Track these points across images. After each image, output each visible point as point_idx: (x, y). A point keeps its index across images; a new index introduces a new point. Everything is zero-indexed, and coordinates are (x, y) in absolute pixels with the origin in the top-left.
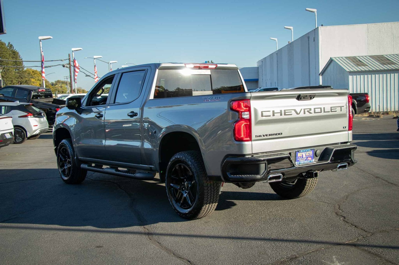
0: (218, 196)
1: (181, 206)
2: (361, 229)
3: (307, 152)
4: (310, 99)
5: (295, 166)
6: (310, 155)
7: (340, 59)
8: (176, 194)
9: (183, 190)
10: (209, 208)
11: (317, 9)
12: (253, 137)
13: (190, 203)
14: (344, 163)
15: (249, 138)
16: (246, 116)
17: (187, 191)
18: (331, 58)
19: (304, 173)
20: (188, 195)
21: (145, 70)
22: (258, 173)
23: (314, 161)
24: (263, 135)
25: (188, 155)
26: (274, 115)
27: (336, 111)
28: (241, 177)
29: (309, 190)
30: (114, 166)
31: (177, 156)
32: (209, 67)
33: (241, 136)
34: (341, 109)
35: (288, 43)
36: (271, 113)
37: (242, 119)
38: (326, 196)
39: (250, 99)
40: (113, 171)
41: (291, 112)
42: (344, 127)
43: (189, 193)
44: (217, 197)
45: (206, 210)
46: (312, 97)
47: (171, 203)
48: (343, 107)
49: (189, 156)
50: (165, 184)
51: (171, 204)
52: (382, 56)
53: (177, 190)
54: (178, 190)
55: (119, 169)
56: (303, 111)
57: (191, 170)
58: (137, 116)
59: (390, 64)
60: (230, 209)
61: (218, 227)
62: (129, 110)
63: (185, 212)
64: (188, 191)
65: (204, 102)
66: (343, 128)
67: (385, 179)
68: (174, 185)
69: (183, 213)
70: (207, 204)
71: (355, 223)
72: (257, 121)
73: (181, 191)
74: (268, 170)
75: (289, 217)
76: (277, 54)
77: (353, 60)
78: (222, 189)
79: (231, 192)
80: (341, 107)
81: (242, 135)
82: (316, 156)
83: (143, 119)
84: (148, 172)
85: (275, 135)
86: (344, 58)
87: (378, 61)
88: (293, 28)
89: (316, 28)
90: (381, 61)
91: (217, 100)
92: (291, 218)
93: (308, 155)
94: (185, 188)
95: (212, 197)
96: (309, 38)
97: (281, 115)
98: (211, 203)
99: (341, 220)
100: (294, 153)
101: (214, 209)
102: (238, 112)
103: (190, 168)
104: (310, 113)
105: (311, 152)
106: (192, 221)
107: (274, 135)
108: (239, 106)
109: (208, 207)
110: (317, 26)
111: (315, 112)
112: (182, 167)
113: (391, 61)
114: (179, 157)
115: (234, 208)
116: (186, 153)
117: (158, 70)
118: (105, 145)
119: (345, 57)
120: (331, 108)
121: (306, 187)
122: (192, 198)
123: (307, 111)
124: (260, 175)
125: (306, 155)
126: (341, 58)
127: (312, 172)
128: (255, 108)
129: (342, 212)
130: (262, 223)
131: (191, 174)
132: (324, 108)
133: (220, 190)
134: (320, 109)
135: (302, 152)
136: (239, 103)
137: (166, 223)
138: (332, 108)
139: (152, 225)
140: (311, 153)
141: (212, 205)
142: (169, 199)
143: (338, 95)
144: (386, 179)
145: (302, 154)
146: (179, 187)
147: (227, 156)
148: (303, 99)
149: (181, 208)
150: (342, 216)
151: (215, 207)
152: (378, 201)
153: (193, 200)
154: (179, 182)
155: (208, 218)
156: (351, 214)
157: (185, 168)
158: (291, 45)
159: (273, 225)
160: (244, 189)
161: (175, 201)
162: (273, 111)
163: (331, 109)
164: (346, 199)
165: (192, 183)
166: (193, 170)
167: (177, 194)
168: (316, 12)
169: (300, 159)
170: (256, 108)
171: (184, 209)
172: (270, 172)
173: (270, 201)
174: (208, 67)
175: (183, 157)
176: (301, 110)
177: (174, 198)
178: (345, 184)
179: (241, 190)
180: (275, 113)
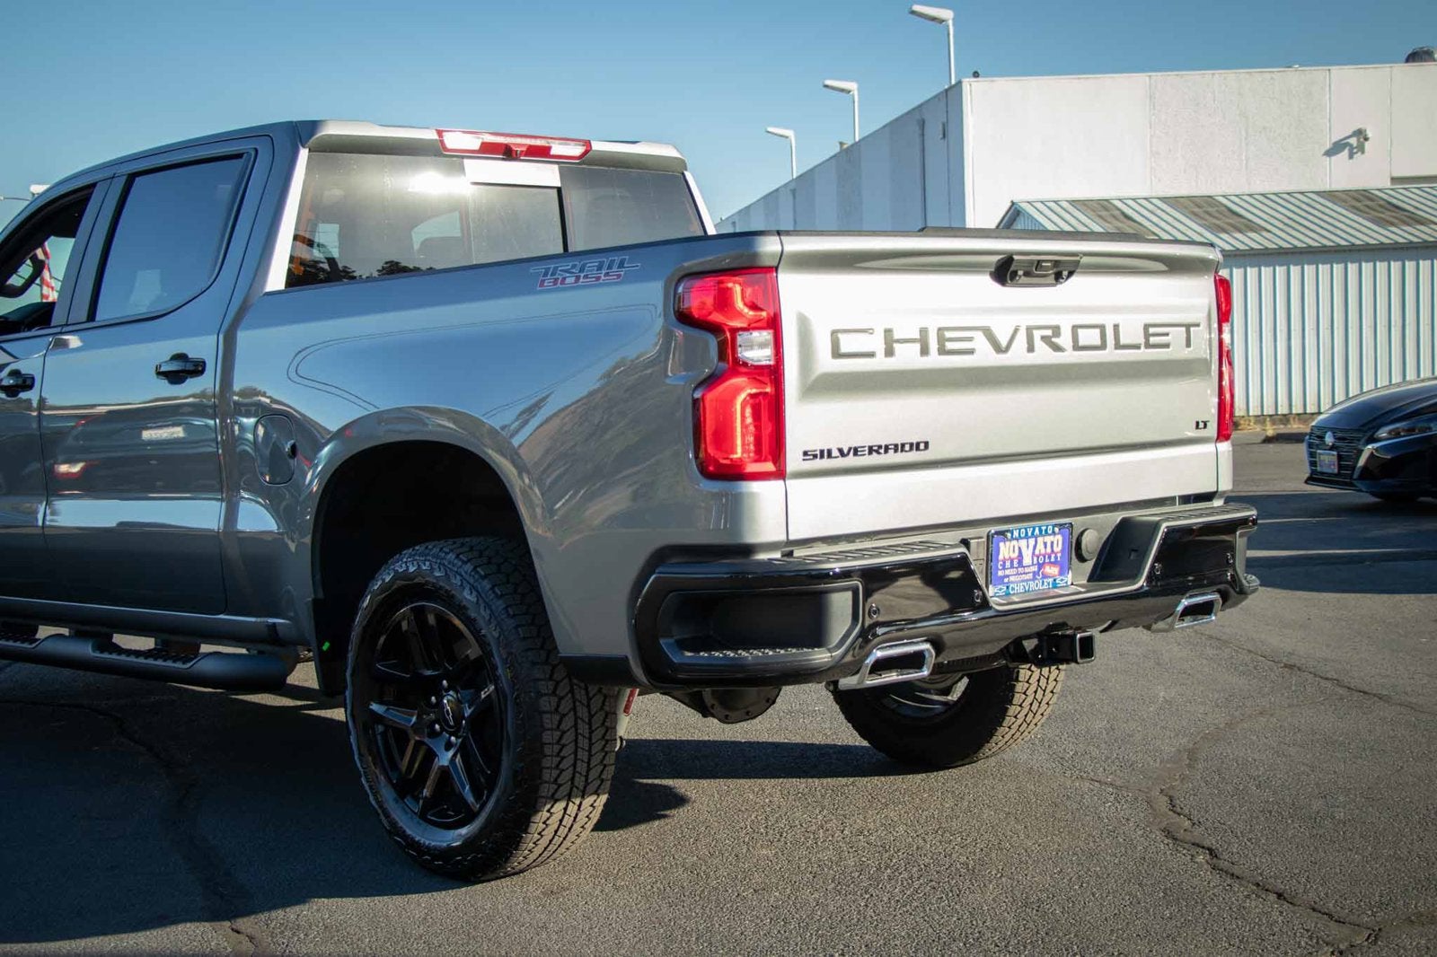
0: (611, 759)
1: (423, 816)
2: (1314, 910)
3: (1040, 540)
4: (1054, 282)
5: (992, 604)
6: (1053, 551)
7: (1049, 208)
8: (396, 756)
9: (433, 734)
10: (568, 821)
11: (954, 11)
12: (793, 461)
13: (470, 799)
14: (1203, 594)
15: (775, 463)
16: (756, 350)
17: (453, 738)
18: (1013, 203)
19: (1028, 637)
20: (459, 756)
21: (238, 156)
22: (817, 639)
23: (1072, 583)
24: (841, 451)
25: (457, 556)
26: (889, 352)
27: (1167, 346)
28: (733, 658)
29: (1025, 725)
30: (88, 628)
31: (408, 564)
32: (553, 152)
33: (733, 451)
34: (1188, 332)
35: (837, 149)
36: (876, 343)
37: (738, 367)
38: (1095, 752)
39: (776, 269)
40: (86, 650)
41: (970, 339)
42: (1198, 423)
43: (463, 750)
44: (605, 766)
45: (549, 833)
46: (1065, 273)
47: (371, 798)
48: (1197, 328)
49: (465, 563)
50: (343, 710)
51: (373, 802)
52: (1210, 200)
53: (401, 736)
54: (410, 732)
55: (121, 640)
56: (1022, 337)
57: (476, 633)
58: (206, 372)
59: (1240, 231)
60: (662, 822)
61: (614, 915)
62: (161, 351)
63: (445, 844)
64: (457, 737)
65: (541, 292)
66: (1194, 426)
67: (1329, 676)
68: (388, 709)
69: (435, 848)
70: (556, 801)
71: (1273, 880)
72: (813, 377)
73: (426, 740)
74: (868, 622)
75: (954, 856)
76: (794, 192)
77: (1100, 213)
78: (627, 728)
79: (654, 741)
80: (1188, 327)
81: (739, 450)
82: (1082, 559)
83: (236, 398)
84: (260, 652)
85: (896, 451)
86: (1065, 205)
87: (1194, 216)
88: (859, 90)
89: (951, 87)
90: (1207, 217)
91: (607, 274)
92: (963, 859)
93: (1043, 551)
94: (446, 722)
95: (581, 767)
96: (922, 124)
97: (925, 351)
98: (576, 797)
99: (1200, 866)
100: (984, 540)
101: (590, 826)
102: (715, 329)
103: (469, 622)
104: (1057, 348)
105: (1059, 537)
106: (479, 887)
107: (891, 452)
108: (724, 302)
109: (563, 817)
110: (956, 77)
111: (1077, 347)
112: (431, 619)
113: (1243, 220)
114: (412, 569)
115: (679, 814)
116: (452, 551)
117: (307, 150)
118: (44, 526)
119: (1067, 201)
120: (1147, 327)
121: (1012, 710)
122: (483, 772)
123: (1043, 338)
124: (830, 650)
125: (1037, 552)
126: (1052, 205)
127: (1069, 632)
128: (803, 311)
129: (1194, 824)
130: (829, 888)
131: (473, 652)
132: (1116, 327)
133: (618, 728)
134: (1097, 331)
135: (1017, 539)
136: (722, 286)
137: (348, 902)
138: (1152, 330)
139: (274, 914)
140: (1058, 541)
141: (580, 806)
142: (364, 782)
143: (1167, 269)
144: (1333, 673)
145: (1020, 548)
146: (414, 719)
147: (661, 556)
148: (1024, 280)
149: (424, 824)
150: (1198, 845)
151: (596, 816)
152: (1335, 772)
153: (482, 780)
154: (416, 693)
155: (561, 868)
156: (1238, 838)
157: (443, 621)
158: (849, 156)
159: (885, 899)
160: (724, 723)
161: (394, 786)
162: (888, 332)
163: (1147, 335)
164: (1189, 766)
165: (483, 696)
166: (483, 632)
167: (402, 754)
168: (950, 23)
169: (1007, 572)
170: (807, 314)
171: (435, 828)
172: (875, 635)
173: (843, 781)
174: (549, 148)
175: (432, 569)
176: (1016, 331)
177: (387, 774)
178: (1164, 697)
179: (711, 730)
180: (898, 341)
